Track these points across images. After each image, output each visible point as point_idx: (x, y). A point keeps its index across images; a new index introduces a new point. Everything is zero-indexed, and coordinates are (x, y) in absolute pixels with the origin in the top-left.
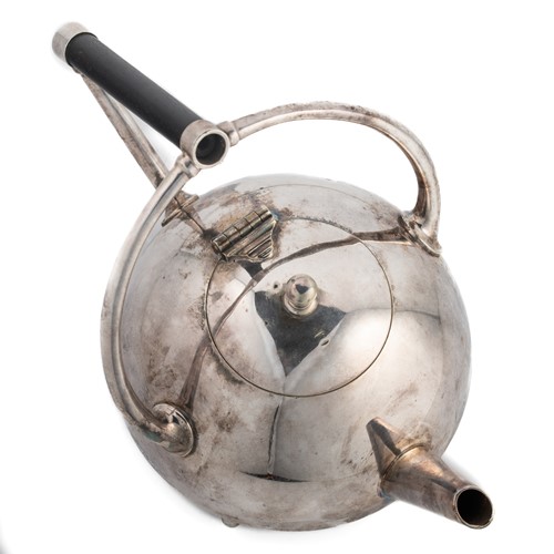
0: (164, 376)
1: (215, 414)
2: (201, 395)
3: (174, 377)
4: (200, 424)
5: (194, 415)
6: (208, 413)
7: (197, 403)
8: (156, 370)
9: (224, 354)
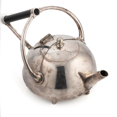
0: (35, 67)
1: (47, 70)
2: (43, 67)
3: (37, 66)
4: (44, 73)
5: (43, 72)
6: (46, 70)
7: (43, 69)
8: (33, 67)
9: (47, 57)
